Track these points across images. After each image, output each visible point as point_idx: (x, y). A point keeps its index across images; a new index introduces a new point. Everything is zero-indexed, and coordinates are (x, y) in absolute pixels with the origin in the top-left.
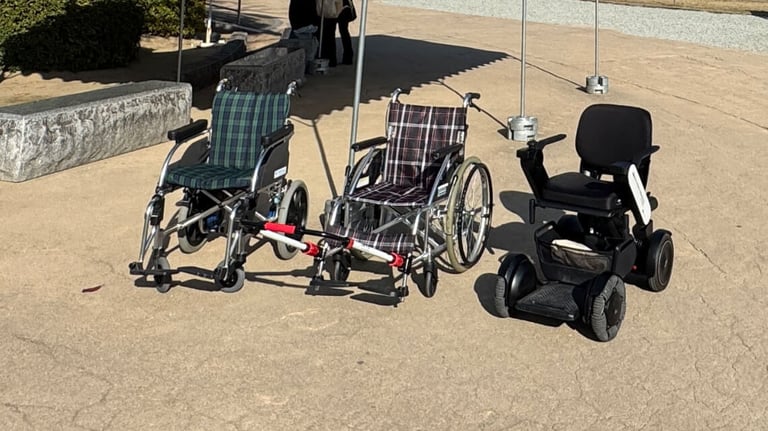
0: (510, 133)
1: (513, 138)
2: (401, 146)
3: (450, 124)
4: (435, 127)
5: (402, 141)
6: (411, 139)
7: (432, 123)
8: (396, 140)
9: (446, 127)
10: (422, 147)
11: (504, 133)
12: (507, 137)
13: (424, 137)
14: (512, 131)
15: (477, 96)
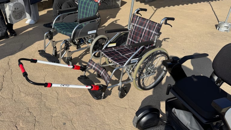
0: (218, 28)
1: (218, 30)
2: (133, 34)
3: (153, 30)
4: (148, 29)
5: (134, 32)
6: (137, 32)
7: (147, 28)
8: (132, 31)
9: (151, 31)
10: (141, 37)
11: (216, 26)
12: (216, 28)
13: (142, 32)
14: (219, 27)
15: (173, 19)
